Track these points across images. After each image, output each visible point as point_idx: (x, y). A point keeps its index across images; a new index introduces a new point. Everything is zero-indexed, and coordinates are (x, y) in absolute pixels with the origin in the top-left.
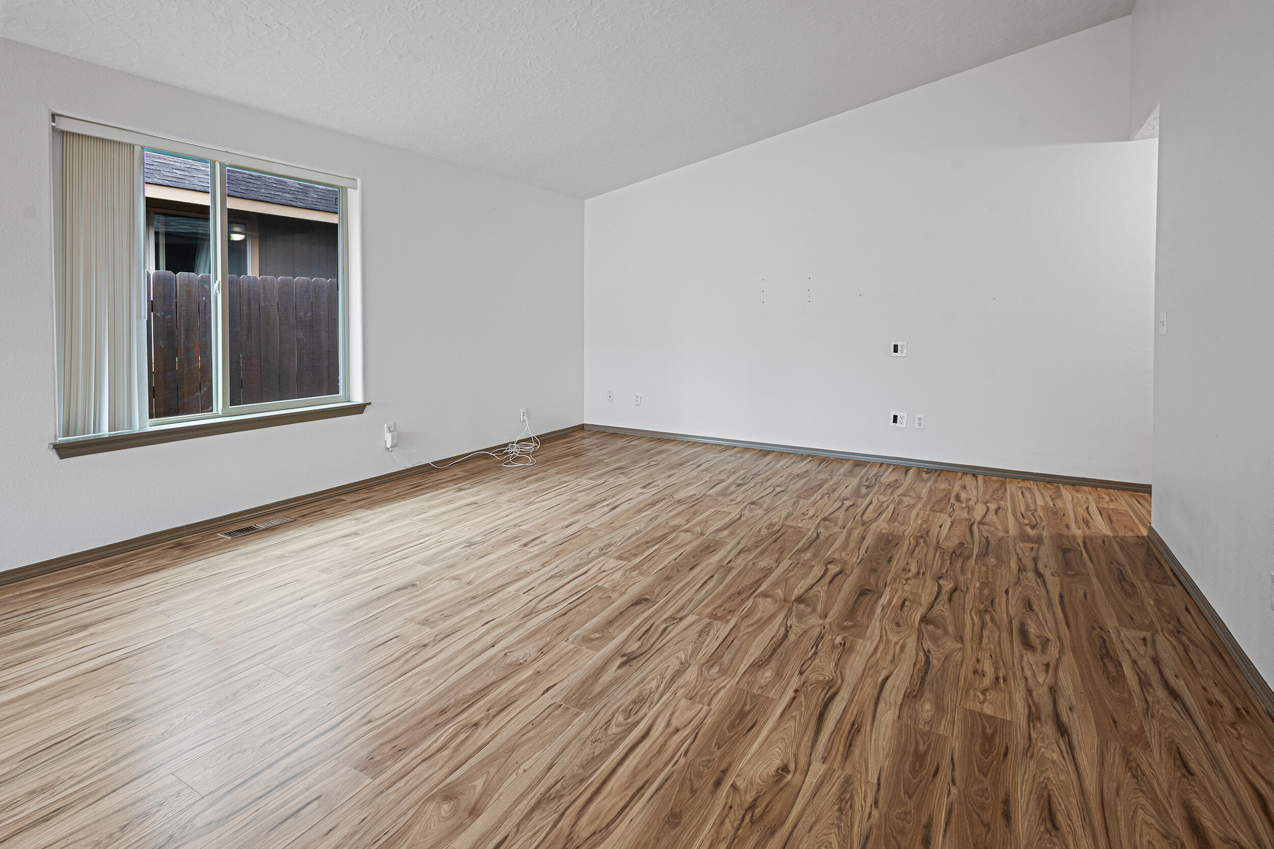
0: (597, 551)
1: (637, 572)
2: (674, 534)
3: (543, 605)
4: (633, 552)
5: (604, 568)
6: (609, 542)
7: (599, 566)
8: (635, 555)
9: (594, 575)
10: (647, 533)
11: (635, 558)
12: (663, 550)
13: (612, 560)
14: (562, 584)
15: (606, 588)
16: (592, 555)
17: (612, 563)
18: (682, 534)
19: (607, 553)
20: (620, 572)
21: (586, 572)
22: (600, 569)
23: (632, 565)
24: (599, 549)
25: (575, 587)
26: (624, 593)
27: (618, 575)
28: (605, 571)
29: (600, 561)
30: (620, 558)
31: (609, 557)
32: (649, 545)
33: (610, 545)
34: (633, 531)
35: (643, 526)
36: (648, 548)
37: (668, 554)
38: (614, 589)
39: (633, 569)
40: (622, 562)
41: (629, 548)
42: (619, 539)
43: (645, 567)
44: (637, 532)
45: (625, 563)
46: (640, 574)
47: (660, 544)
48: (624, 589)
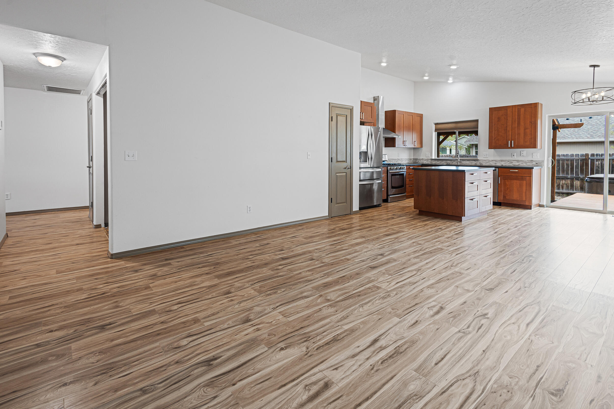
0: (392, 295)
1: (371, 279)
2: (338, 299)
3: (415, 272)
4: (370, 291)
5: (388, 284)
6: (383, 300)
7: (390, 285)
8: (369, 288)
9: (393, 281)
10: (356, 304)
11: (370, 287)
12: (353, 289)
13: (383, 288)
14: (408, 279)
15: (387, 274)
16: (395, 293)
17: (384, 286)
18: (333, 299)
19: (385, 293)
20: (380, 280)
21: (397, 283)
22: (390, 284)
23: (373, 283)
24: (390, 296)
25: (402, 277)
26: (379, 272)
27: (381, 279)
28: (387, 282)
29: (390, 288)
30: (378, 288)
31: (385, 290)
32: (359, 294)
33: (384, 298)
34: (366, 307)
35: (356, 311)
36: (360, 292)
37: (351, 286)
38: (384, 274)
39: (373, 281)
40: (378, 286)
41: (371, 294)
42: (377, 302)
43: (367, 281)
44: (362, 306)
45: (376, 285)
46: (370, 278)
47: (351, 293)
48: (379, 273)
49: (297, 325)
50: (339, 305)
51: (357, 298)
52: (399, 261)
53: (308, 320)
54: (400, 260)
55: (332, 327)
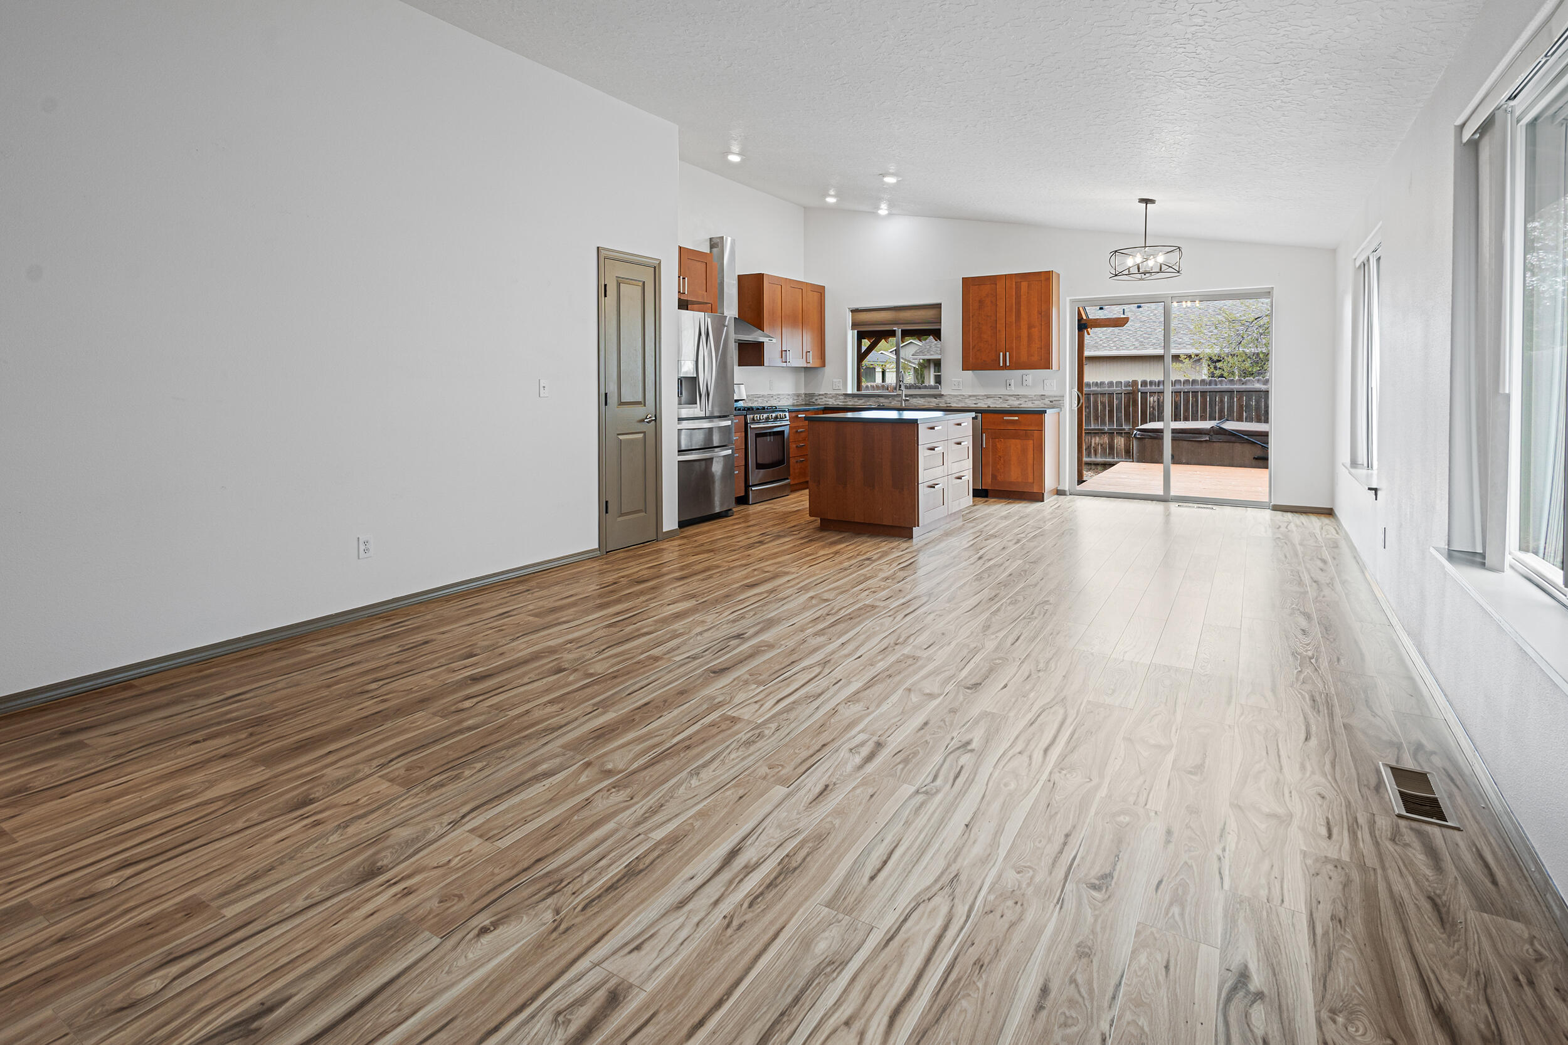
0: (767, 732)
1: (717, 701)
2: (635, 765)
3: (817, 670)
4: (715, 730)
5: (757, 706)
6: (747, 748)
7: (761, 709)
8: (712, 725)
9: (768, 698)
10: (680, 771)
11: (714, 720)
12: (670, 733)
13: (746, 718)
14: (804, 687)
15: (754, 683)
16: (773, 726)
17: (746, 713)
18: (621, 767)
19: (752, 729)
20: (737, 700)
21: (778, 702)
22: (762, 705)
23: (721, 709)
24: (763, 736)
25: (788, 685)
26: (734, 680)
27: (740, 697)
28: (756, 702)
29: (761, 716)
30: (734, 720)
31: (749, 722)
32: (687, 743)
33: (748, 743)
34: (706, 774)
35: (682, 789)
36: (690, 737)
37: (665, 727)
38: (746, 682)
39: (720, 705)
40: (733, 715)
41: (720, 737)
42: (733, 756)
43: (705, 706)
44: (696, 772)
45: (729, 713)
46: (714, 698)
47: (668, 745)
48: (735, 682)
49: (523, 855)
50: (637, 781)
51: (682, 755)
52: (780, 647)
53: (555, 835)
54: (782, 645)
55: (623, 841)
